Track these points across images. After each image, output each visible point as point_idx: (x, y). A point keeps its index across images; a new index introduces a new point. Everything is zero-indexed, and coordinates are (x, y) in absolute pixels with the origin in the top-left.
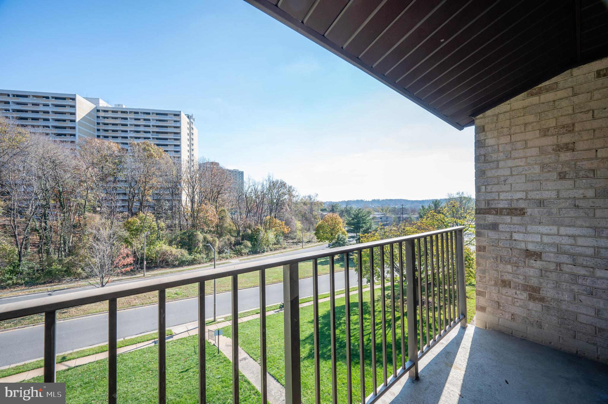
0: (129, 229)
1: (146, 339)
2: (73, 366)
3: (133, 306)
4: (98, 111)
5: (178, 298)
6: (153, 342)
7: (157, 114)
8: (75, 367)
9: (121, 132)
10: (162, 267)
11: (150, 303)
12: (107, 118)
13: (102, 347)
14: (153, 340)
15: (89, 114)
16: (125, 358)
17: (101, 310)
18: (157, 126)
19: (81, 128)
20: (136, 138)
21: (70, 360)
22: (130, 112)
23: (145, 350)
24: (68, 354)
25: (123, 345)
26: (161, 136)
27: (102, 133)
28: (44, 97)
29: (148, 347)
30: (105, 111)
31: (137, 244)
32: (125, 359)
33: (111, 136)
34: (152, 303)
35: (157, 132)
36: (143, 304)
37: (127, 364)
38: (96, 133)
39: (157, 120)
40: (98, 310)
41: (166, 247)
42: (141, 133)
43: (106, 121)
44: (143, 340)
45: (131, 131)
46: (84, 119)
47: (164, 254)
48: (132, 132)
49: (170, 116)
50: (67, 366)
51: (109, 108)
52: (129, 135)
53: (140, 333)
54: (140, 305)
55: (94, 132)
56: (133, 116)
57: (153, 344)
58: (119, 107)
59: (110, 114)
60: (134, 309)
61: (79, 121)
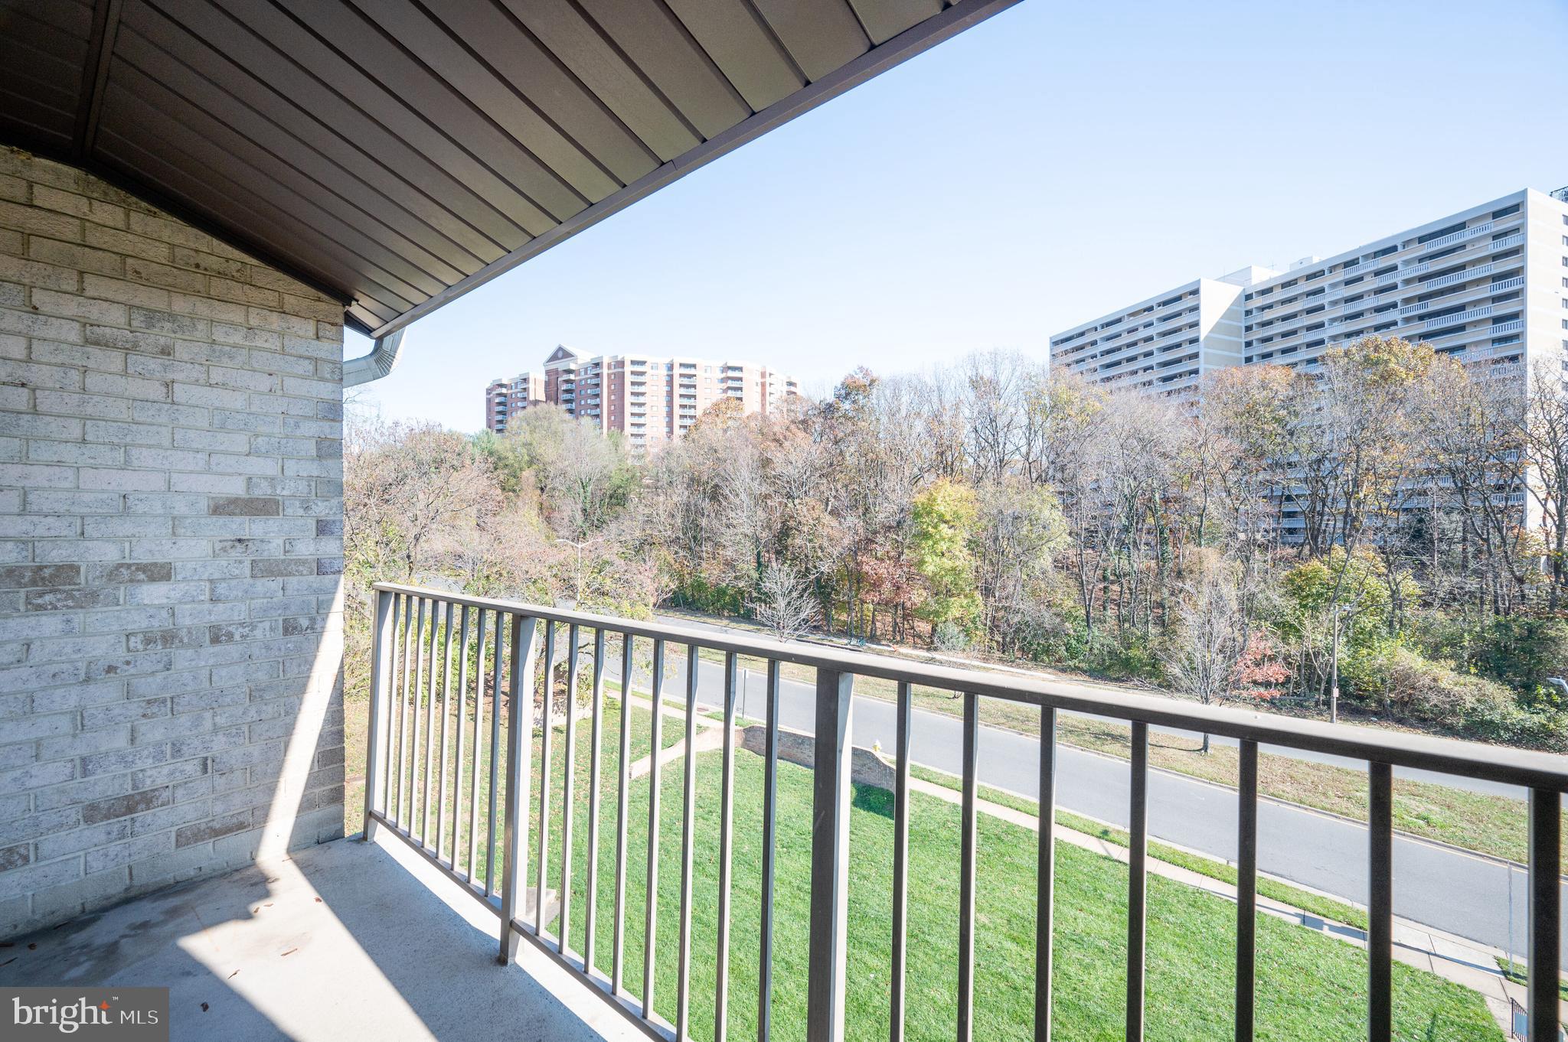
0: (1296, 592)
1: (1279, 894)
2: (1115, 857)
3: (1273, 795)
4: (1249, 297)
5: (1424, 834)
6: (1297, 915)
7: (1421, 240)
8: (1116, 861)
9: (1305, 332)
10: (1401, 721)
11: (1325, 809)
12: (1270, 307)
13: (1174, 853)
14: (1301, 912)
15: (1229, 314)
16: (1214, 907)
17: (1198, 772)
18: (1422, 279)
19: (1210, 351)
20: (1349, 335)
21: (1113, 842)
22: (1332, 269)
23: (1268, 920)
24: (1114, 830)
25: (1219, 876)
26: (1434, 305)
27: (1258, 349)
28: (1145, 310)
29: (1279, 920)
30: (1264, 292)
31: (1315, 636)
32: (1211, 909)
33: (1277, 351)
34: (1331, 810)
35: (1422, 298)
36: (1301, 802)
37: (1213, 924)
38: (1244, 354)
39: (1421, 260)
40: (1190, 770)
41: (1413, 661)
42: (1367, 315)
43: (1268, 315)
44: (1272, 893)
45: (1333, 320)
46: (1217, 328)
47: (1405, 678)
48: (1336, 324)
49: (1473, 226)
50: (1106, 850)
51: (1275, 278)
52: (1330, 331)
53: (1272, 873)
54: (1295, 800)
55: (1239, 352)
56: (1341, 275)
57: (1297, 921)
58: (1302, 266)
59: (1279, 295)
60: (1275, 804)
61: (1206, 338)
